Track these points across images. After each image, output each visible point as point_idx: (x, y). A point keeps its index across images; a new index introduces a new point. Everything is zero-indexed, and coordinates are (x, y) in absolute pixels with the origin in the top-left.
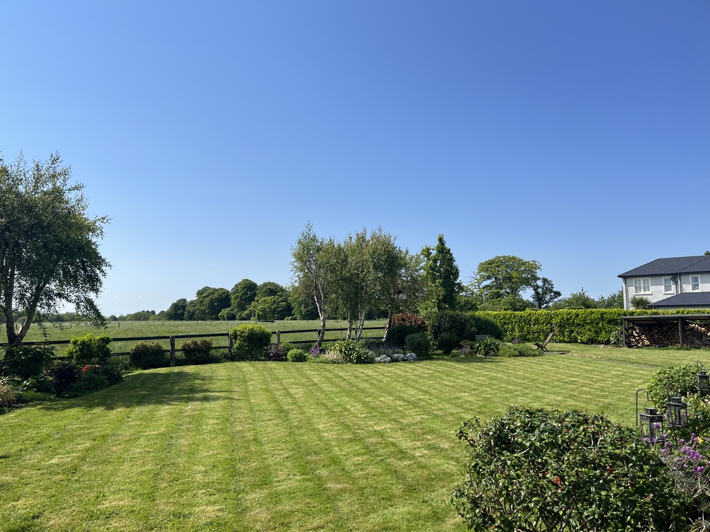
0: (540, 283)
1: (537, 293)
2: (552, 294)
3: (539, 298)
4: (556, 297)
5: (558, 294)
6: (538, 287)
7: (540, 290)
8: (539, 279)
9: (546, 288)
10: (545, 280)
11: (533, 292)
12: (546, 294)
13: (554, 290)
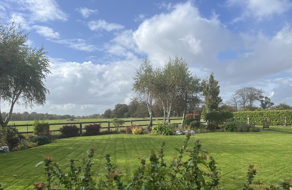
0: (264, 99)
1: (263, 104)
2: (270, 104)
3: (264, 106)
4: (272, 105)
5: (273, 104)
6: (263, 101)
7: (264, 102)
8: (263, 97)
9: (267, 101)
10: (266, 98)
11: (261, 103)
12: (267, 104)
13: (270, 102)
